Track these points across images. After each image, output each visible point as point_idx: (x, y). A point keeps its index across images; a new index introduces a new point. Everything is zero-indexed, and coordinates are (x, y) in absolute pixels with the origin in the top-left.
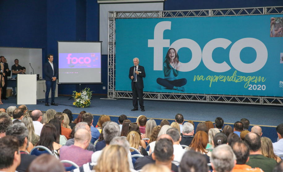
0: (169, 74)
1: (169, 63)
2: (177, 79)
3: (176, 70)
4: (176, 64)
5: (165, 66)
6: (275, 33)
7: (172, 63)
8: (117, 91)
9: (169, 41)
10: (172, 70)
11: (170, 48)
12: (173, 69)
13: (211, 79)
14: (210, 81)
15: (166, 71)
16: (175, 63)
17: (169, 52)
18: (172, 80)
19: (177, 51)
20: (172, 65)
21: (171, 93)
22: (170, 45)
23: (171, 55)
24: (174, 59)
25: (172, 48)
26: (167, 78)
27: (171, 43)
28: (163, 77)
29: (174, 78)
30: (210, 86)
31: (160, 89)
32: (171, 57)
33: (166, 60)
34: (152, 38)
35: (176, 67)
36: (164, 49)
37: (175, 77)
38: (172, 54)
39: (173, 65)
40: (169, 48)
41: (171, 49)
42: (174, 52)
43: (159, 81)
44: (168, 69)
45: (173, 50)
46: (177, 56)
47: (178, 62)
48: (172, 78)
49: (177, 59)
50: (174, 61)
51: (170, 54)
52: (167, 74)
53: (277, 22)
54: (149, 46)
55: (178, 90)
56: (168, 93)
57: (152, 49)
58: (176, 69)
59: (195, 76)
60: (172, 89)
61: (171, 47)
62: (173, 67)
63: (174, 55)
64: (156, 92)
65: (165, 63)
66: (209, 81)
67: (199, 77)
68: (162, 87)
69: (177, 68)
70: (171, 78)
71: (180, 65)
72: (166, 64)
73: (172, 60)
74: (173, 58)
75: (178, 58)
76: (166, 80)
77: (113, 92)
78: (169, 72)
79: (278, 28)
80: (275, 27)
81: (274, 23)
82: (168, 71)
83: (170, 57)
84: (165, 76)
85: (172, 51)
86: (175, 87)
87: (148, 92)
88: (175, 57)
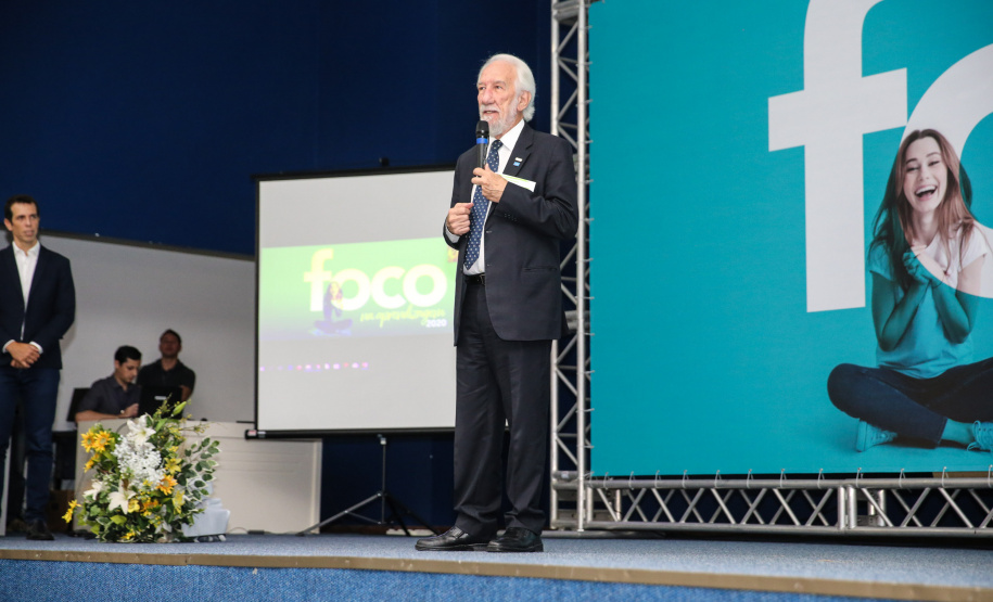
0: (910, 325)
1: (908, 247)
2: (968, 361)
3: (959, 294)
4: (953, 244)
5: (883, 269)
7: (928, 242)
8: (602, 478)
9: (898, 79)
10: (929, 293)
11: (906, 134)
12: (933, 284)
15: (890, 306)
16: (946, 238)
17: (903, 161)
18: (934, 369)
19: (958, 145)
20: (928, 257)
21: (929, 475)
22: (910, 111)
23: (919, 180)
24: (940, 209)
25: (921, 128)
26: (894, 357)
27: (915, 95)
28: (868, 356)
29: (947, 355)
31: (854, 448)
32: (920, 195)
33: (888, 226)
34: (794, 82)
35: (953, 272)
36: (872, 142)
37: (951, 350)
38: (927, 172)
39: (937, 259)
40: (902, 129)
41: (915, 136)
42: (938, 157)
43: (847, 388)
44: (901, 294)
45: (929, 145)
47: (967, 228)
48: (933, 355)
49: (958, 203)
50: (942, 228)
51: (911, 178)
52: (896, 328)
55: (977, 450)
56: (909, 475)
57: (796, 155)
58: (954, 284)
61: (919, 122)
62: (935, 271)
63: (934, 177)
64: (828, 476)
65: (880, 249)
68: (867, 433)
69: (961, 274)
70: (923, 362)
71: (984, 250)
72: (885, 258)
74: (934, 202)
75: (968, 196)
76: (888, 374)
77: (574, 492)
78: (908, 312)
82: (899, 306)
83: (912, 198)
84: (885, 345)
85: (924, 149)
86: (952, 429)
87: (777, 477)
88: (948, 196)
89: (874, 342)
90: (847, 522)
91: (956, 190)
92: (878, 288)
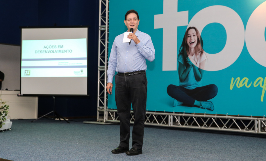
0: (187, 76)
1: (187, 56)
2: (201, 86)
3: (199, 69)
4: (198, 56)
5: (181, 61)
7: (192, 55)
8: (110, 109)
10: (192, 68)
11: (188, 28)
12: (193, 66)
13: (263, 85)
14: (262, 88)
15: (182, 72)
16: (197, 55)
17: (187, 35)
18: (193, 87)
20: (192, 59)
21: (190, 113)
22: (189, 22)
23: (191, 39)
24: (195, 47)
25: (191, 26)
26: (183, 84)
27: (190, 18)
28: (177, 83)
29: (196, 84)
30: (262, 100)
31: (172, 105)
32: (191, 43)
33: (183, 50)
34: (161, 11)
35: (198, 63)
36: (179, 28)
37: (197, 83)
38: (192, 37)
39: (194, 60)
40: (187, 26)
41: (190, 28)
42: (195, 34)
43: (172, 90)
44: (185, 68)
45: (193, 31)
46: (200, 41)
47: (202, 53)
49: (200, 46)
50: (196, 52)
51: (189, 39)
52: (184, 76)
54: (156, 27)
55: (202, 108)
56: (186, 113)
58: (198, 67)
59: (233, 79)
60: (191, 105)
62: (194, 63)
63: (194, 39)
64: (166, 112)
65: (181, 56)
66: (259, 89)
67: (240, 80)
68: (176, 102)
69: (200, 64)
70: (190, 85)
71: (206, 58)
72: (182, 59)
73: (193, 50)
74: (194, 45)
75: (202, 45)
76: (182, 88)
77: (103, 112)
78: (187, 73)
82: (185, 71)
83: (189, 44)
84: (181, 80)
86: (196, 103)
87: (154, 111)
88: (197, 44)
89: (179, 80)
90: (171, 124)
91: (199, 43)
92: (180, 66)
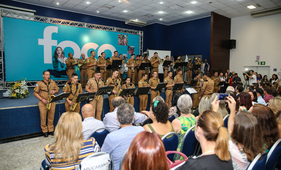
1: (57, 58)
2: (64, 70)
3: (63, 63)
4: (62, 59)
5: (54, 60)
6: (120, 42)
11: (57, 47)
12: (60, 62)
15: (55, 64)
17: (57, 50)
18: (60, 70)
19: (63, 49)
20: (60, 59)
22: (58, 45)
23: (59, 52)
24: (61, 55)
26: (55, 69)
27: (58, 43)
28: (52, 68)
33: (55, 56)
34: (42, 38)
35: (62, 61)
36: (53, 47)
37: (62, 68)
41: (58, 47)
45: (60, 49)
46: (63, 53)
49: (63, 55)
50: (61, 57)
51: (58, 51)
52: (56, 66)
53: (121, 37)
54: (39, 44)
55: (65, 78)
57: (42, 46)
58: (62, 62)
59: (77, 67)
61: (59, 46)
62: (61, 61)
63: (60, 52)
68: (52, 76)
69: (63, 62)
72: (54, 59)
73: (60, 56)
74: (60, 54)
75: (64, 54)
79: (121, 40)
80: (120, 39)
81: (119, 37)
82: (56, 64)
85: (59, 49)
86: (62, 76)
88: (62, 54)
89: (53, 67)
92: (53, 62)
